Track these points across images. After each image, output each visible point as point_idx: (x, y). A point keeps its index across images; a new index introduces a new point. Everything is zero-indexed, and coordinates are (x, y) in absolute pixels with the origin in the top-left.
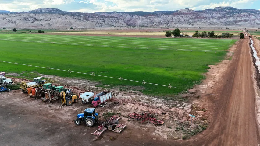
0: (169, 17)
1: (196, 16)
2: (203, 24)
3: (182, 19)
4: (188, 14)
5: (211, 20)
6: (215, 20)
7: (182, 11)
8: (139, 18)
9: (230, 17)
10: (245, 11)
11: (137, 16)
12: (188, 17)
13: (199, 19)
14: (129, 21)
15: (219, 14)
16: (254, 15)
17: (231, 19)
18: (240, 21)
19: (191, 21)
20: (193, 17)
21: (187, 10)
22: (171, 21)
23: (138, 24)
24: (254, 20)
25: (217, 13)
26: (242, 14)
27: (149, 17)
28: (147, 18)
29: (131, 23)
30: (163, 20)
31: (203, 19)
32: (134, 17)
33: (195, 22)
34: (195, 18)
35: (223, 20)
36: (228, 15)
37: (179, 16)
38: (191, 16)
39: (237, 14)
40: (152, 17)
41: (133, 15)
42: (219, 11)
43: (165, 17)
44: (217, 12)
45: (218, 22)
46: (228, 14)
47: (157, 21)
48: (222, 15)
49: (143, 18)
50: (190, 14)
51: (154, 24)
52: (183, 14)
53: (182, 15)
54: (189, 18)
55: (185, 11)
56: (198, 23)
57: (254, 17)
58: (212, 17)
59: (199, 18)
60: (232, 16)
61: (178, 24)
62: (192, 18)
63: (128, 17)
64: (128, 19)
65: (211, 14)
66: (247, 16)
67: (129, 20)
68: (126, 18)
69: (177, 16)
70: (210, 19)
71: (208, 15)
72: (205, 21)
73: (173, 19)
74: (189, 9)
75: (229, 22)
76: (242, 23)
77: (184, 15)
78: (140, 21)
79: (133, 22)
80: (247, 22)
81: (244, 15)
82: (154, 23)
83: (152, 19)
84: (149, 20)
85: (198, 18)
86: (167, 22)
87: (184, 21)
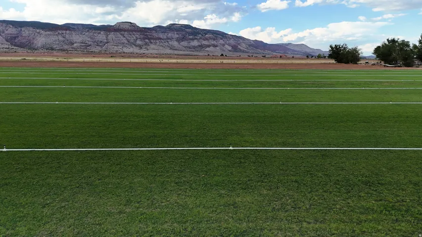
0: (99, 35)
1: (145, 35)
2: (161, 48)
3: (125, 38)
4: (132, 31)
5: (170, 43)
6: (175, 44)
7: (121, 25)
8: (39, 33)
9: (193, 39)
10: (210, 32)
11: (31, 29)
12: (133, 36)
13: (152, 41)
14: (15, 38)
15: (177, 34)
16: (221, 39)
17: (195, 43)
18: (209, 46)
19: (139, 42)
20: (142, 36)
21: (130, 24)
22: (105, 41)
23: (39, 45)
24: (224, 45)
25: (174, 33)
26: (207, 36)
27: (60, 32)
28: (57, 33)
29: (21, 43)
30: (89, 39)
31: (158, 41)
32: (26, 32)
33: (146, 44)
34: (144, 39)
35: (185, 43)
37: (118, 33)
38: (138, 35)
39: (200, 35)
40: (68, 32)
41: (21, 27)
42: (177, 30)
43: (92, 34)
44: (173, 31)
45: (180, 46)
46: (189, 36)
47: (79, 41)
48: (180, 36)
49: (49, 33)
50: (135, 31)
51: (75, 45)
52: (125, 30)
53: (123, 33)
54: (135, 38)
55: (127, 27)
56: (152, 46)
57: (221, 42)
58: (171, 39)
59: (151, 38)
60: (196, 39)
61: (121, 47)
62: (140, 38)
63: (12, 30)
64: (11, 34)
65: (166, 34)
66: (214, 39)
67: (14, 36)
68: (6, 32)
69: (115, 33)
70: (168, 42)
71: (161, 36)
72: (161, 44)
73: (108, 38)
74: (131, 23)
75: (194, 47)
76: (211, 49)
77: (126, 33)
78: (44, 39)
79: (24, 41)
80: (217, 48)
81: (210, 38)
82: (73, 44)
83: (67, 36)
84: (61, 38)
85: (149, 39)
86: (99, 43)
87: (127, 42)
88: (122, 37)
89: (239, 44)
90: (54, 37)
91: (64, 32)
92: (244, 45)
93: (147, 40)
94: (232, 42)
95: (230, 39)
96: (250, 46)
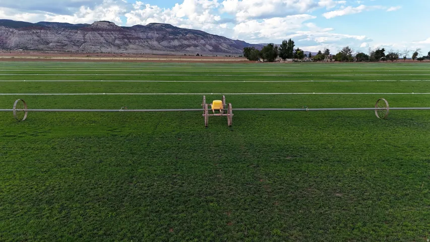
0: (76, 34)
1: (124, 35)
2: (141, 48)
3: (103, 38)
4: (110, 30)
5: (150, 42)
6: (155, 43)
7: (99, 25)
8: (12, 32)
9: (173, 39)
10: (191, 32)
11: (4, 28)
12: (112, 36)
13: (131, 41)
15: (157, 33)
16: (202, 39)
17: (176, 43)
18: (189, 46)
19: (117, 42)
20: (121, 36)
21: (108, 24)
22: (83, 40)
23: (13, 45)
24: (204, 45)
25: (154, 33)
26: (187, 35)
27: (35, 31)
28: (31, 32)
30: (66, 39)
31: (137, 41)
33: (125, 44)
34: (123, 38)
35: (165, 43)
36: (170, 37)
37: (96, 33)
38: (116, 34)
39: (181, 35)
40: (42, 31)
42: (157, 30)
43: (67, 33)
44: (153, 30)
45: (160, 46)
46: (169, 35)
47: (55, 40)
48: (160, 35)
49: (23, 32)
50: (114, 31)
51: (51, 44)
52: (103, 30)
53: (101, 32)
54: (113, 37)
55: (105, 26)
56: (131, 46)
57: (202, 41)
58: (151, 38)
59: (130, 38)
60: (177, 39)
61: (99, 47)
62: (118, 38)
65: (146, 33)
66: (195, 39)
69: (93, 32)
70: (147, 41)
71: (141, 35)
72: (141, 44)
73: (86, 37)
74: (109, 22)
75: (175, 47)
76: (192, 48)
77: (104, 32)
78: (17, 38)
80: (198, 48)
81: (191, 38)
82: (48, 43)
83: (42, 35)
84: (36, 38)
85: (128, 39)
86: (75, 42)
87: (105, 42)
88: (99, 36)
89: (220, 44)
90: (29, 36)
91: (39, 31)
92: (224, 45)
93: (126, 40)
94: (213, 42)
95: (211, 38)
96: (231, 46)
